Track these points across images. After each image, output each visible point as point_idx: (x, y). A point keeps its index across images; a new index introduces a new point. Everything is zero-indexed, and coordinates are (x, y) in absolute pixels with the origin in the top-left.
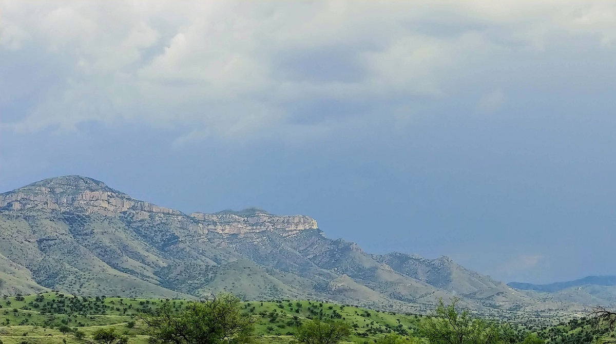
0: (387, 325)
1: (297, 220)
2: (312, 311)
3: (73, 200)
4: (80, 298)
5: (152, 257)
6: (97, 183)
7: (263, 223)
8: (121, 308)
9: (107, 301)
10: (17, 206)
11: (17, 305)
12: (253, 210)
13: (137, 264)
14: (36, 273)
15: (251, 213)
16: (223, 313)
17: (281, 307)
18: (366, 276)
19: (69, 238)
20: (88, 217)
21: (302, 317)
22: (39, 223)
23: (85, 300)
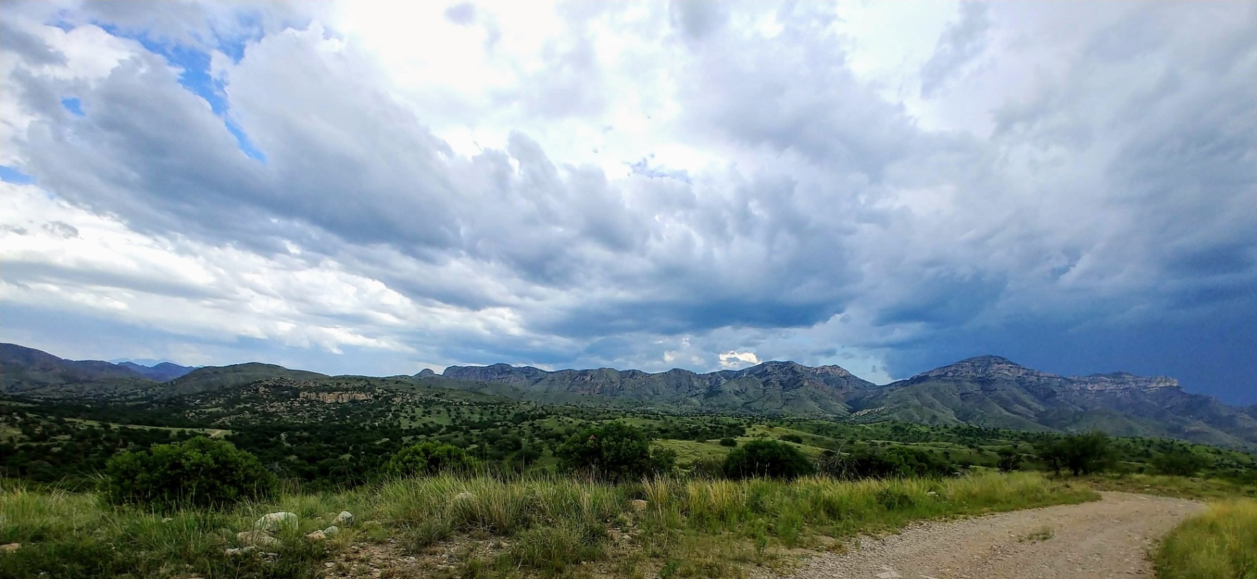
1: (1159, 379)
2: (1162, 447)
3: (986, 370)
4: (983, 428)
5: (1035, 405)
6: (1003, 359)
7: (1127, 383)
8: (1010, 436)
9: (1001, 431)
10: (950, 374)
11: (943, 430)
12: (1120, 373)
13: (1022, 408)
14: (957, 413)
15: (1118, 375)
16: (1095, 443)
17: (1134, 442)
19: (980, 393)
20: (995, 380)
21: (1151, 450)
22: (962, 384)
23: (986, 430)
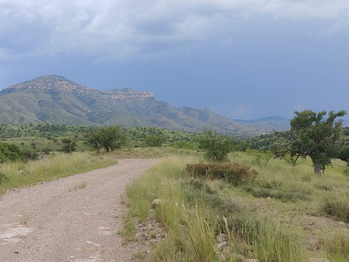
0: (182, 137)
1: (144, 93)
2: (150, 131)
3: (53, 85)
4: (55, 125)
5: (85, 109)
6: (63, 78)
7: (131, 95)
8: (73, 129)
9: (67, 126)
10: (30, 87)
11: (30, 128)
12: (127, 89)
13: (79, 111)
14: (37, 115)
15: (126, 90)
16: (114, 132)
17: (138, 129)
18: (173, 116)
19: (51, 100)
20: (59, 92)
21: (146, 133)
22: (39, 94)
23: (58, 126)
